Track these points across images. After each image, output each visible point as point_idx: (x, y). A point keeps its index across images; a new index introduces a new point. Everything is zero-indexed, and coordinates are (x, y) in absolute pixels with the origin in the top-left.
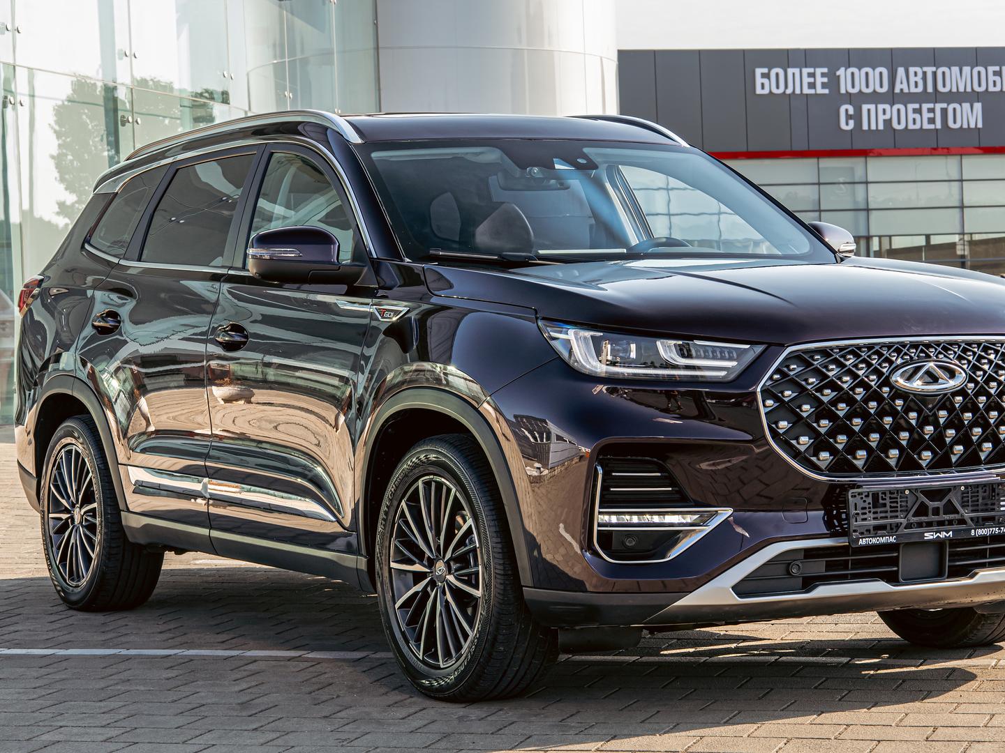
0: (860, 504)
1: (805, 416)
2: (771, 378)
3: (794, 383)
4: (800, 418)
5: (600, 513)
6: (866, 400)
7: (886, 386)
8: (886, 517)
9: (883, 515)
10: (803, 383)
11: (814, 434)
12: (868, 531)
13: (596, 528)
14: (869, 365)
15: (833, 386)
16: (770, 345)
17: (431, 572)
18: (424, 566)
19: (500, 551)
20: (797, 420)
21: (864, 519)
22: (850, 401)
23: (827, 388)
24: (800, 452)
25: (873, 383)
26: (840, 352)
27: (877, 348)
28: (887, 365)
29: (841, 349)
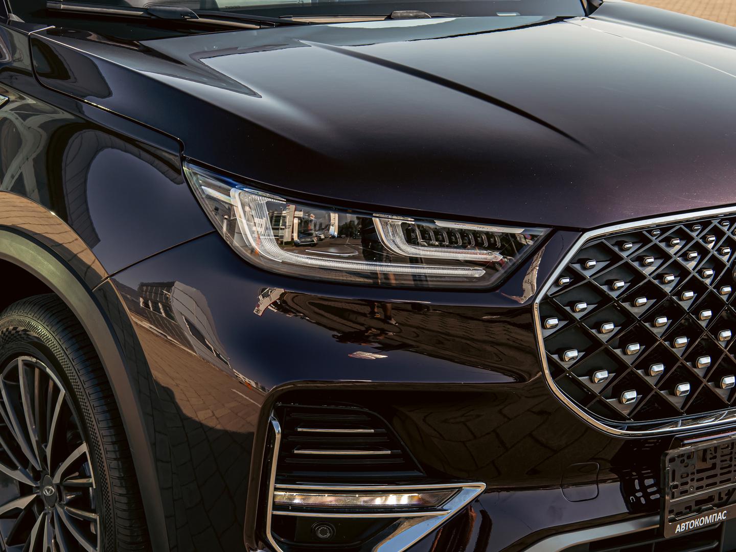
0: (680, 470)
1: (604, 341)
2: (556, 283)
3: (592, 291)
4: (597, 343)
5: (276, 489)
6: (697, 309)
7: (726, 285)
8: (714, 484)
9: (711, 481)
10: (605, 288)
11: (617, 366)
12: (689, 508)
13: (270, 511)
14: (703, 252)
15: (651, 291)
16: (556, 229)
17: (38, 488)
18: (27, 476)
19: (125, 507)
20: (591, 346)
21: (685, 492)
22: (673, 311)
23: (642, 296)
24: (593, 395)
25: (708, 281)
26: (661, 235)
27: (715, 222)
28: (729, 250)
29: (664, 228)
